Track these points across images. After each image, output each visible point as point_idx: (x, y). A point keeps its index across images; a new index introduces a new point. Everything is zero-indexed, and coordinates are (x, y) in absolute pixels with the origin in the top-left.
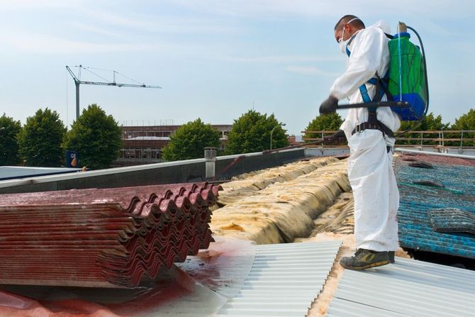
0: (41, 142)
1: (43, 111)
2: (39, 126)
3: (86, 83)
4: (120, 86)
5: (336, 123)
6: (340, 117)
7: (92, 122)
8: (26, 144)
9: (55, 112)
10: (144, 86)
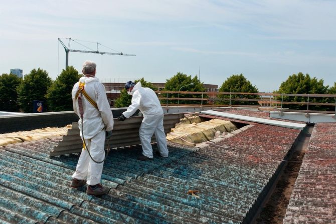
0: (32, 93)
1: (37, 70)
2: (31, 81)
3: (74, 51)
4: (102, 54)
5: (240, 83)
6: (245, 79)
7: (67, 79)
8: (22, 94)
9: (45, 71)
10: (122, 54)
